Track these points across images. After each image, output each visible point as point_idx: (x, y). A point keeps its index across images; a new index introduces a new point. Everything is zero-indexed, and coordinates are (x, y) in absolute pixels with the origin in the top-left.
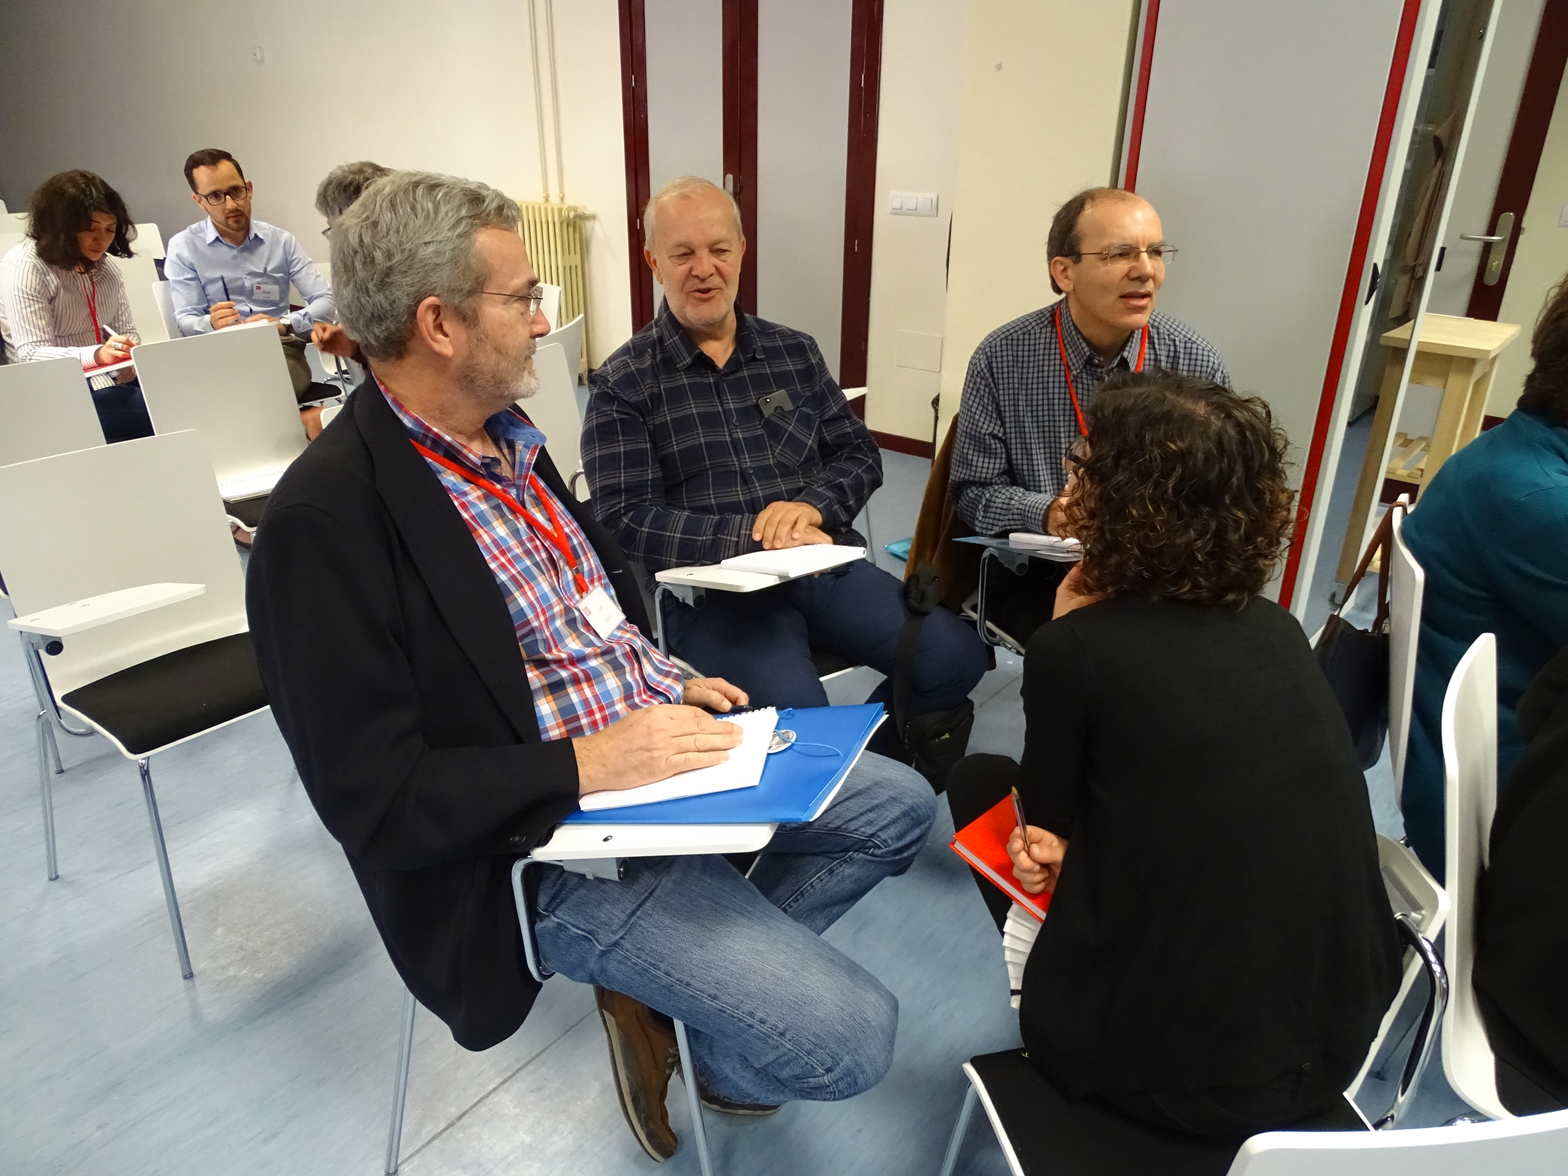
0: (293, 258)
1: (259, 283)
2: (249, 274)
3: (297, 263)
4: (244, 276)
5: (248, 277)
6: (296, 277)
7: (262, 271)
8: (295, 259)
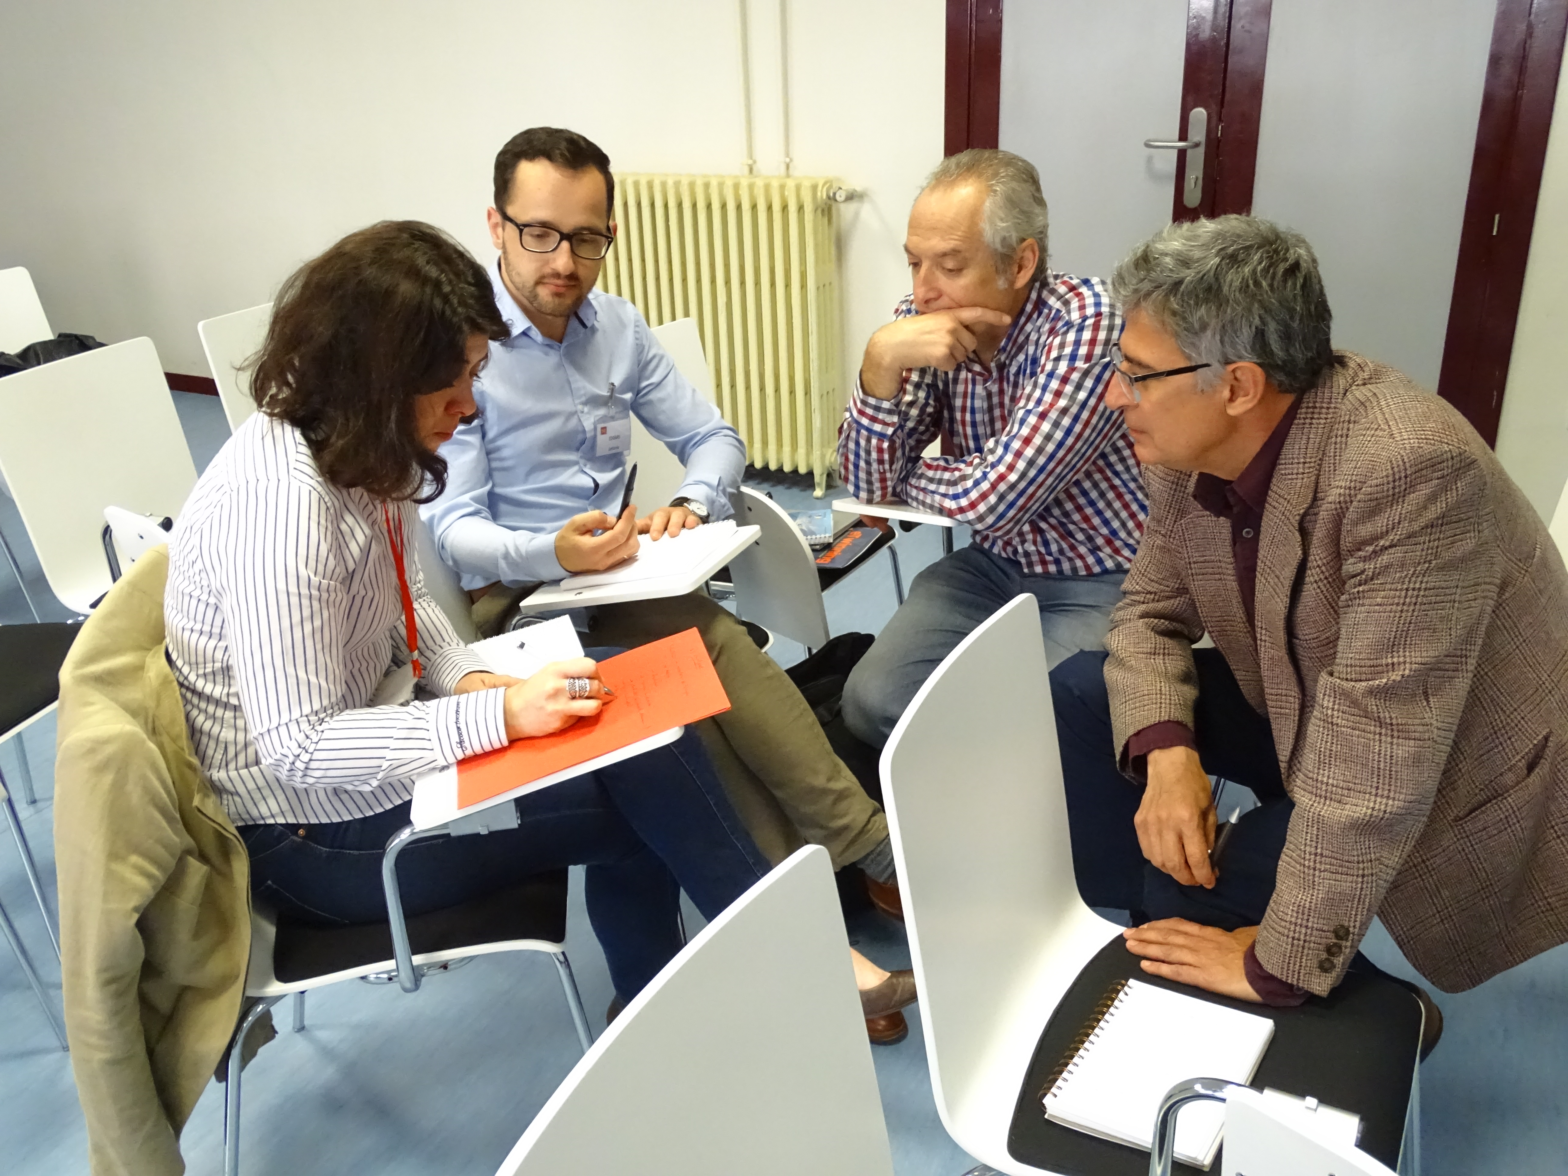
0: (650, 355)
1: (604, 419)
2: (585, 403)
3: (657, 367)
4: (580, 407)
5: (586, 409)
6: (652, 396)
7: (605, 393)
8: (654, 357)
